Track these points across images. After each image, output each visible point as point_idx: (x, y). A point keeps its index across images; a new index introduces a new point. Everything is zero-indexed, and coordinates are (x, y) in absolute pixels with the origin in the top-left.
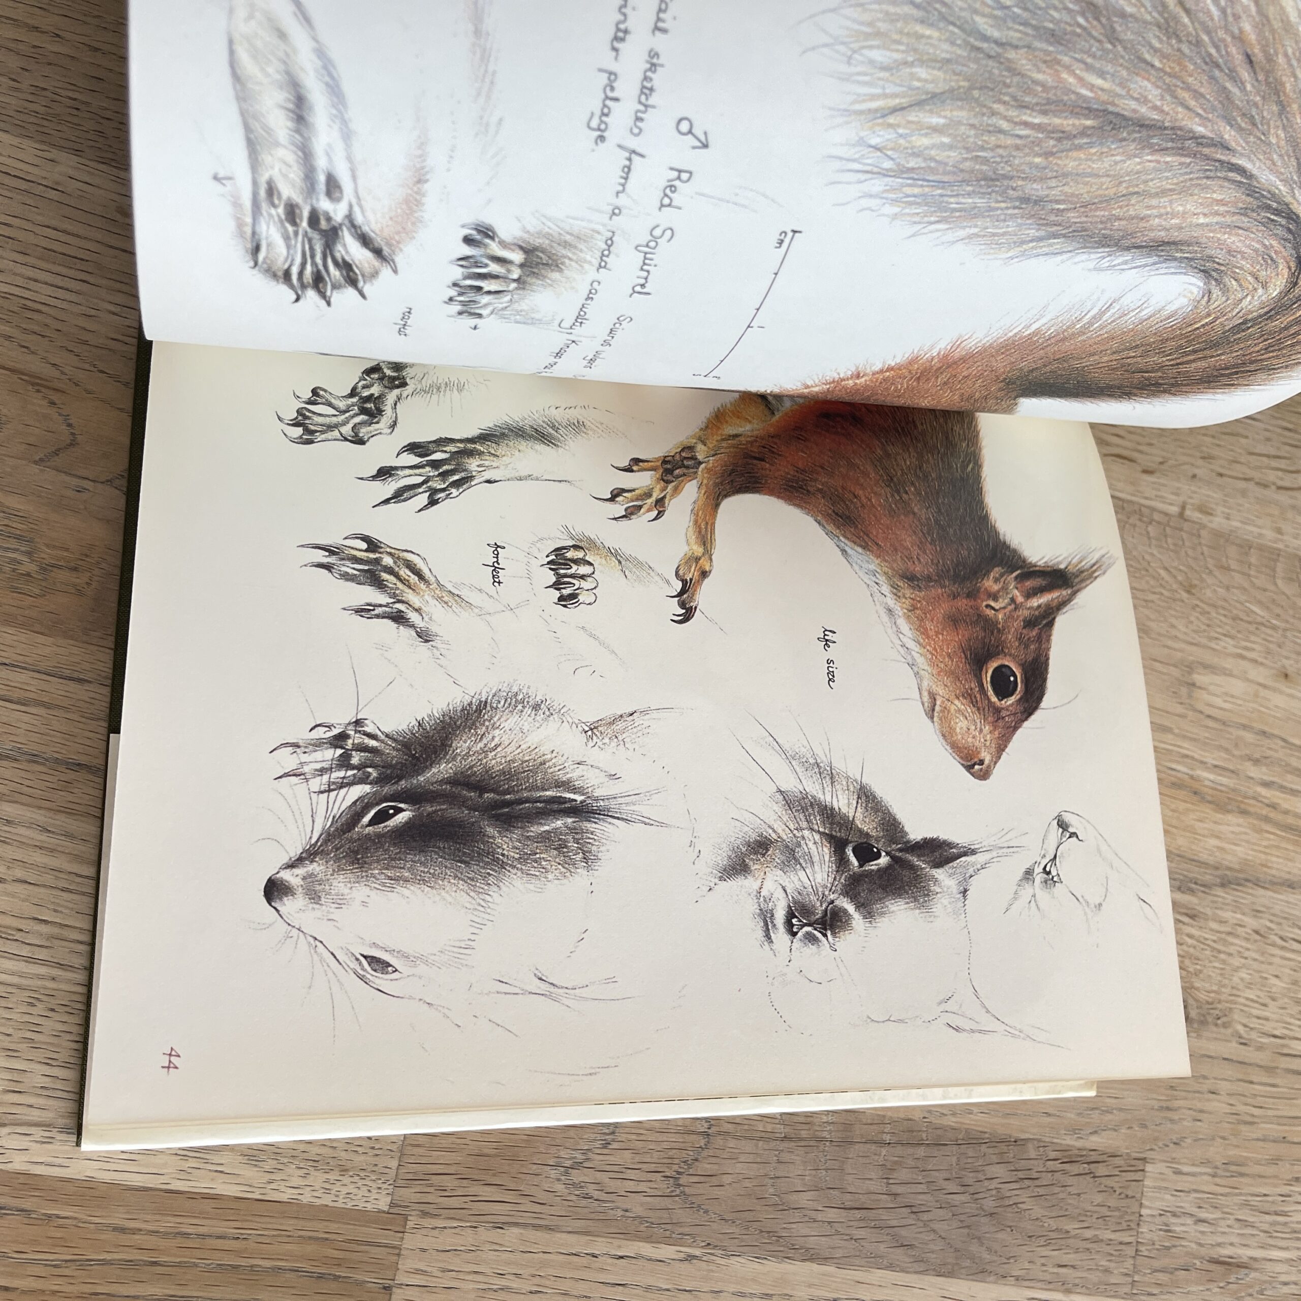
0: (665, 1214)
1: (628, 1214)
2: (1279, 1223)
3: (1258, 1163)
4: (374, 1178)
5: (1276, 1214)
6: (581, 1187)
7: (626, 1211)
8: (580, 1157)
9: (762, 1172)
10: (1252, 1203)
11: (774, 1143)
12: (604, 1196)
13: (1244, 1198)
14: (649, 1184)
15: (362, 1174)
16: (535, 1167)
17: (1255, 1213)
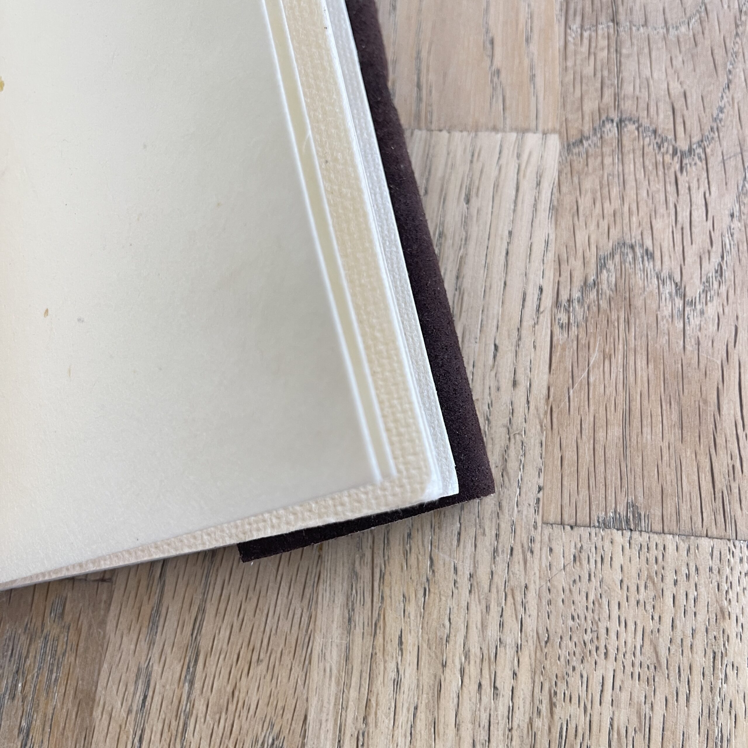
0: (731, 164)
1: (736, 214)
4: (728, 570)
6: (708, 281)
7: (732, 216)
8: (669, 288)
9: (661, 44)
11: (622, 33)
12: (717, 248)
14: (694, 191)
15: (725, 587)
16: (689, 347)
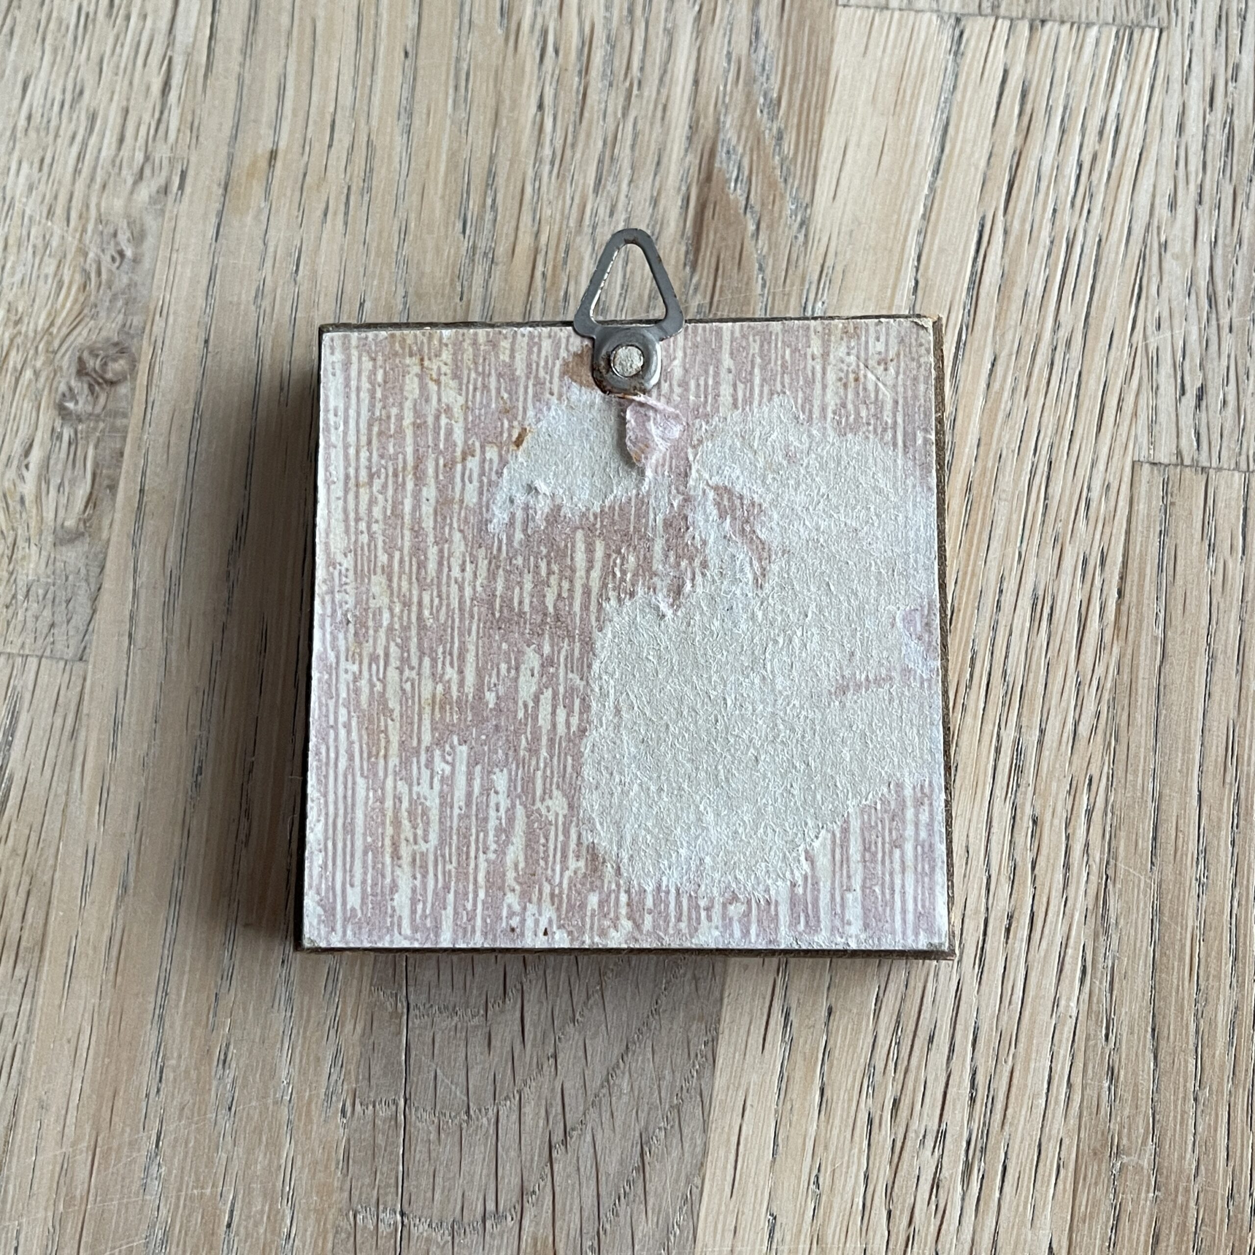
2: (609, 61)
3: (463, 128)
5: (585, 71)
10: (559, 144)
13: (547, 168)
17: (582, 136)
